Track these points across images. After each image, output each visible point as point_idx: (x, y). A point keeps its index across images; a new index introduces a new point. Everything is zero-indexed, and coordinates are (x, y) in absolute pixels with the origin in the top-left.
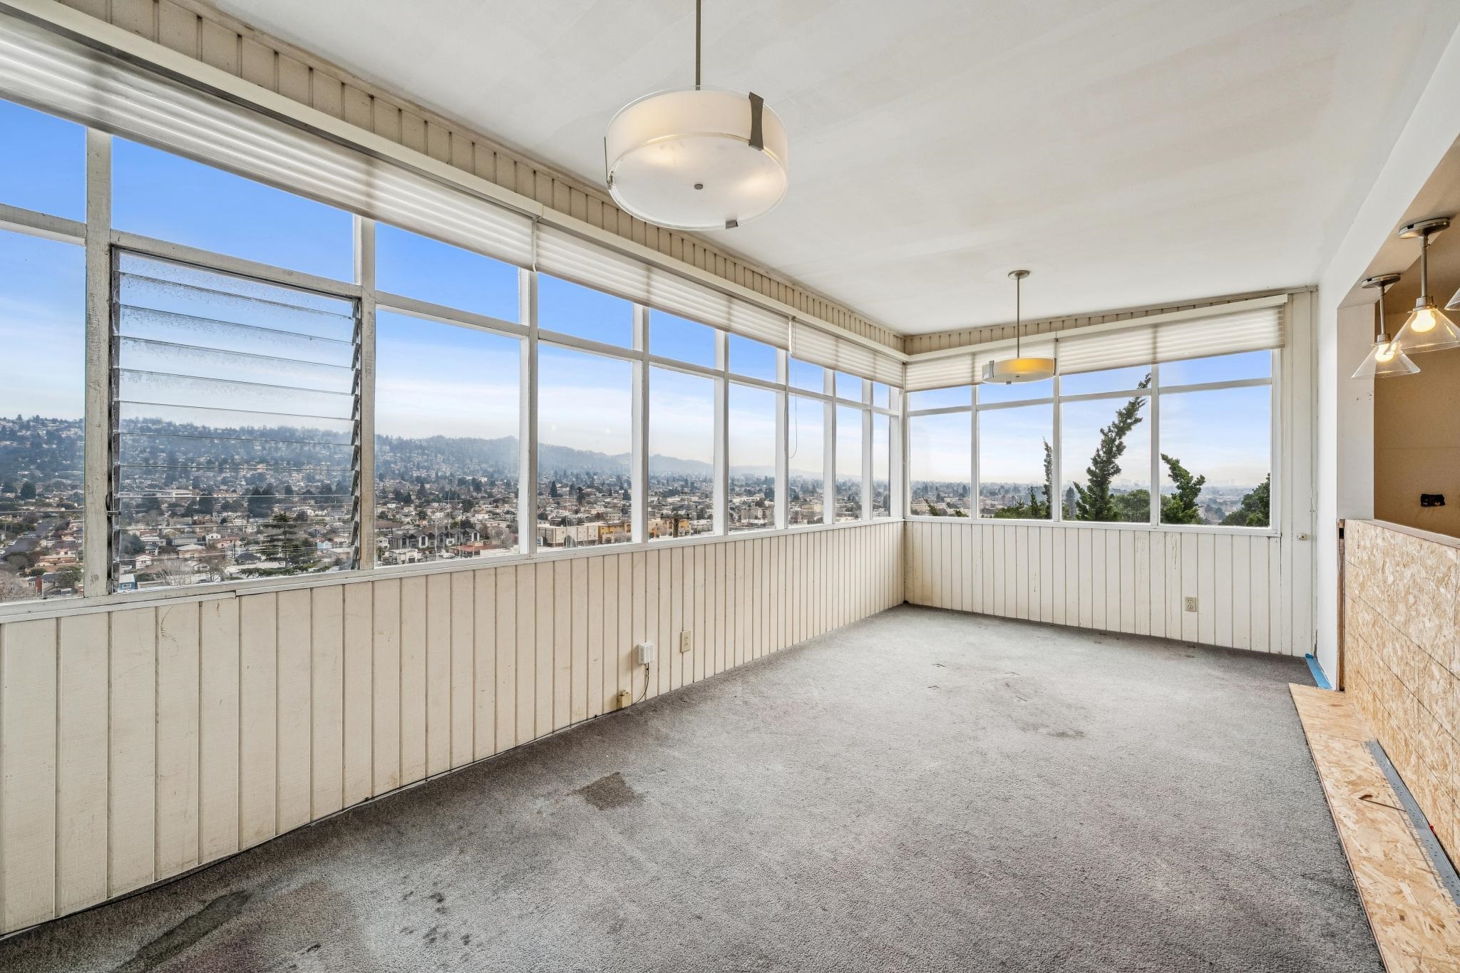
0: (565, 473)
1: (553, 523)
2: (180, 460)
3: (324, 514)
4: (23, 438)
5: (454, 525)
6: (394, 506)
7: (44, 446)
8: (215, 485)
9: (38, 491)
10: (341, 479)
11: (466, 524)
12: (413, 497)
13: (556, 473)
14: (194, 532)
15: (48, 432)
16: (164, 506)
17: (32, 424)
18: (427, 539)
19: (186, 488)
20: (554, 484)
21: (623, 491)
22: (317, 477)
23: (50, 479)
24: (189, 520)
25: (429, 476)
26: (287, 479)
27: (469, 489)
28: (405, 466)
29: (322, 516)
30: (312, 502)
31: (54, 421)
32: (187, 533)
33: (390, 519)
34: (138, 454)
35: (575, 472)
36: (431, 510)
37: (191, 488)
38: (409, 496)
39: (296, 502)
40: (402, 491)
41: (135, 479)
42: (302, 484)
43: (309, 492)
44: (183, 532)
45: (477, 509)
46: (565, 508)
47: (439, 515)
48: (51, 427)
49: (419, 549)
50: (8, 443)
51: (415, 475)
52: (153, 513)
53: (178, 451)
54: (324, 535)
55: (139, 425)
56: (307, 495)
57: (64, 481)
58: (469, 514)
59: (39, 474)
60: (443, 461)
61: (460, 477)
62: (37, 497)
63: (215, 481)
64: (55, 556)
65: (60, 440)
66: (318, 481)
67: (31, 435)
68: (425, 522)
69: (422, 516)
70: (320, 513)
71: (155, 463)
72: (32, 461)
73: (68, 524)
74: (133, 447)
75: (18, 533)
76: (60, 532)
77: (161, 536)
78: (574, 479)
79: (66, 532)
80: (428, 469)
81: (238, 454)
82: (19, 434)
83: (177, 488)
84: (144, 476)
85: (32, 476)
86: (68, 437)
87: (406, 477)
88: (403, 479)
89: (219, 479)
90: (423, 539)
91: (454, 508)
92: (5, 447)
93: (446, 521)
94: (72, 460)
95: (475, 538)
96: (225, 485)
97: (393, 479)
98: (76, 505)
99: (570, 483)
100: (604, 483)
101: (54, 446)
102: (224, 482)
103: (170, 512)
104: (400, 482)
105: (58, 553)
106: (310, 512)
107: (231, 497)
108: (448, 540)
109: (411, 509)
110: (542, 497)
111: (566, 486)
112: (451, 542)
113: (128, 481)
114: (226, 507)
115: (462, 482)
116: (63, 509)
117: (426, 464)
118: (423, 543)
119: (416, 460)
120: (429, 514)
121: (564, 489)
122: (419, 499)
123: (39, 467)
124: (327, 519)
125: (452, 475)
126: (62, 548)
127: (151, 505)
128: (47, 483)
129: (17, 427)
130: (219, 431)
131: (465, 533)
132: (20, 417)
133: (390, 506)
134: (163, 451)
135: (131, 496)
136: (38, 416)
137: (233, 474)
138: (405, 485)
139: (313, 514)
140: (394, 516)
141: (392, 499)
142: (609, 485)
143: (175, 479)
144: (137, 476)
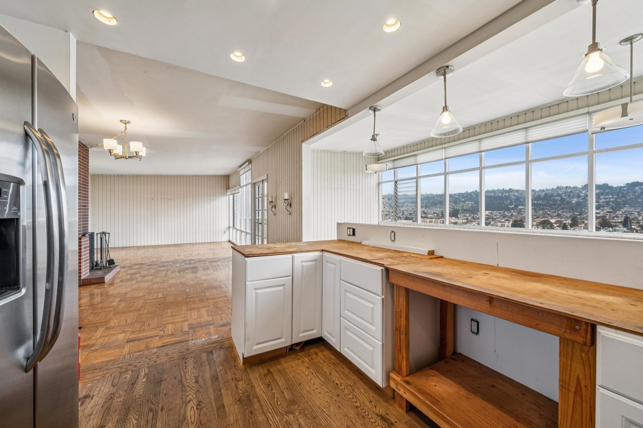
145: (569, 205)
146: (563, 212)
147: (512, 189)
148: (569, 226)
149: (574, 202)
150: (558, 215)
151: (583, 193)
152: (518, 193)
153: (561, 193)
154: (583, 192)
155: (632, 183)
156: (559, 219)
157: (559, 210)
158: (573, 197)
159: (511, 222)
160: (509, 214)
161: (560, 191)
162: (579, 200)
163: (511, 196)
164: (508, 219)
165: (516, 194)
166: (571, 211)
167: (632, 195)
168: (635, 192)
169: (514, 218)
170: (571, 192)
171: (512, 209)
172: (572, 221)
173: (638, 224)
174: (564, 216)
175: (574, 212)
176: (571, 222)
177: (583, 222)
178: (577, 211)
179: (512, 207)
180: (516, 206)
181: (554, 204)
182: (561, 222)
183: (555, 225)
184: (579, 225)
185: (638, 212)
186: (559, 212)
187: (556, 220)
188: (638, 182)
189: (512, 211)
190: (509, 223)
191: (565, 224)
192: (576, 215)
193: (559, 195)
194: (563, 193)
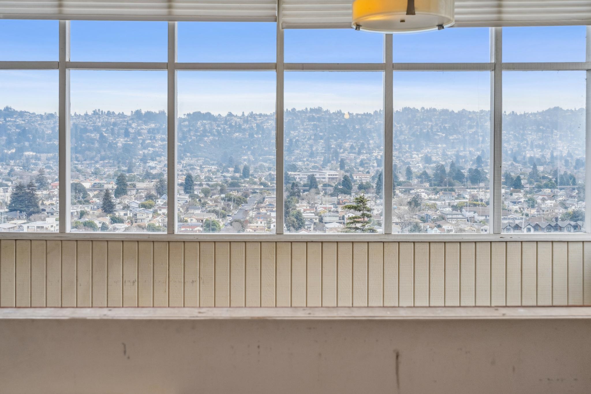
2: (332, 146)
3: (436, 197)
4: (244, 130)
7: (255, 136)
8: (355, 167)
9: (251, 172)
10: (454, 160)
12: (523, 182)
14: (337, 212)
15: (258, 126)
16: (320, 186)
17: (249, 118)
19: (335, 170)
22: (434, 159)
23: (258, 163)
24: (335, 199)
25: (543, 156)
26: (409, 160)
28: (519, 146)
29: (435, 200)
30: (427, 185)
31: (260, 115)
32: (333, 212)
34: (306, 141)
36: (541, 197)
37: (339, 169)
38: (519, 179)
39: (416, 185)
40: (513, 174)
41: (304, 161)
42: (421, 165)
44: (330, 211)
47: (550, 203)
48: (259, 120)
50: (237, 134)
51: (528, 155)
52: (313, 190)
53: (332, 138)
54: (434, 221)
55: (308, 115)
56: (424, 176)
57: (265, 164)
59: (252, 158)
61: (578, 157)
62: (250, 177)
63: (356, 163)
64: (255, 224)
66: (435, 162)
67: (249, 127)
68: (533, 211)
70: (433, 197)
71: (317, 149)
72: (249, 148)
73: (264, 199)
75: (238, 205)
76: (259, 206)
77: (317, 214)
79: (262, 205)
80: (542, 147)
81: (373, 139)
82: (243, 127)
83: (331, 170)
84: (310, 159)
85: (249, 161)
87: (519, 158)
89: (358, 161)
91: (567, 197)
92: (236, 138)
96: (362, 167)
98: (269, 184)
101: (260, 136)
102: (362, 164)
103: (323, 191)
104: (512, 164)
105: (257, 223)
106: (424, 195)
107: (366, 179)
109: (520, 196)
113: (300, 163)
114: (361, 187)
116: (262, 187)
117: (541, 142)
120: (539, 201)
122: (530, 183)
123: (253, 154)
124: (439, 203)
125: (570, 155)
126: (259, 218)
127: (312, 183)
128: (255, 167)
129: (242, 123)
130: (359, 117)
132: (243, 115)
134: (321, 138)
135: (301, 176)
136: (252, 113)
137: (368, 156)
138: (516, 168)
139: (427, 197)
143: (329, 162)
144: (305, 159)
145: (113, 151)
146: (103, 166)
147: (11, 108)
148: (113, 196)
149: (120, 145)
150: (96, 173)
151: (133, 128)
152: (24, 121)
153: (100, 124)
154: (134, 125)
155: (194, 113)
156: (97, 181)
157: (97, 162)
158: (119, 135)
159: (10, 189)
160: (5, 169)
161: (98, 120)
162: (126, 141)
163: (9, 125)
164: (4, 182)
165: (19, 121)
166: (116, 162)
167: (194, 136)
168: (197, 131)
169: (16, 181)
170: (115, 124)
171: (12, 157)
172: (117, 184)
173: (201, 188)
174: (104, 174)
175: (121, 165)
176: (115, 187)
177: (134, 186)
178: (124, 163)
179: (12, 153)
180: (20, 150)
181: (89, 149)
182: (101, 185)
183: (91, 194)
184: (129, 193)
185: (201, 167)
186: (98, 166)
187: (93, 182)
188: (199, 113)
189: (12, 162)
190: (6, 191)
191: (107, 190)
192: (123, 171)
193: (96, 129)
194: (102, 126)
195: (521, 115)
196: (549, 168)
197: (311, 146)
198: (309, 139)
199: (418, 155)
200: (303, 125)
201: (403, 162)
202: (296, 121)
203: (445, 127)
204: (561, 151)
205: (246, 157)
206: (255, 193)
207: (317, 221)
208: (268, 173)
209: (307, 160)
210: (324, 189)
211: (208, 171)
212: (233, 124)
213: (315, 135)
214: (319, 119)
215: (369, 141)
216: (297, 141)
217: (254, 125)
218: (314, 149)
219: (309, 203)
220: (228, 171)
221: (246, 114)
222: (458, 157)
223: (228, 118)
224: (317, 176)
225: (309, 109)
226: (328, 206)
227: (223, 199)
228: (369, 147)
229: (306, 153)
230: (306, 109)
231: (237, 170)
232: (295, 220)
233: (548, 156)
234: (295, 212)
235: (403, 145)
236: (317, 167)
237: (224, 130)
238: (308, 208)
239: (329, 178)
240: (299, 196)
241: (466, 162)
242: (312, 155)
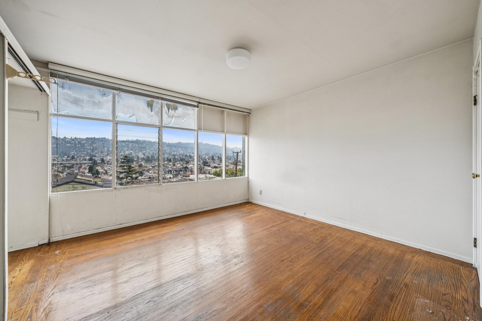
0: (217, 153)
1: (212, 168)
2: (110, 150)
4: (72, 143)
5: (183, 168)
6: (166, 162)
7: (77, 145)
9: (75, 157)
10: (152, 155)
11: (186, 167)
12: (172, 160)
13: (214, 153)
15: (78, 142)
16: (105, 162)
17: (74, 139)
18: (175, 171)
20: (213, 156)
21: (234, 159)
23: (78, 155)
25: (177, 154)
26: (138, 154)
27: (188, 158)
28: (170, 151)
29: (147, 165)
30: (144, 161)
31: (80, 138)
33: (165, 166)
35: (220, 153)
38: (171, 159)
40: (169, 158)
41: (99, 154)
43: (143, 158)
44: (110, 169)
45: (190, 163)
46: (216, 163)
47: (179, 165)
48: (79, 140)
49: (172, 175)
50: (69, 145)
51: (173, 154)
52: (103, 163)
54: (147, 170)
56: (143, 159)
57: (82, 155)
58: (187, 165)
59: (76, 153)
60: (181, 150)
61: (186, 154)
62: (75, 159)
65: (81, 144)
66: (146, 155)
67: (74, 142)
68: (175, 167)
69: (174, 165)
70: (146, 164)
71: (104, 151)
72: (74, 150)
73: (82, 166)
74: (99, 146)
75: (70, 168)
76: (80, 168)
77: (104, 170)
78: (219, 155)
80: (177, 152)
82: (71, 142)
84: (101, 154)
85: (74, 154)
86: (83, 143)
87: (170, 154)
88: (169, 155)
89: (120, 154)
90: (174, 172)
91: (183, 163)
92: (68, 146)
93: (181, 167)
94: (84, 149)
95: (189, 172)
97: (167, 155)
99: (218, 156)
100: (228, 156)
101: (80, 145)
104: (169, 156)
106: (143, 164)
108: (181, 172)
109: (171, 163)
110: (209, 160)
111: (217, 157)
112: (181, 173)
113: (97, 155)
115: (186, 156)
117: (176, 150)
118: (174, 173)
119: (173, 149)
120: (176, 165)
121: (216, 158)
122: (174, 160)
123: (76, 151)
124: (148, 166)
125: (183, 154)
128: (77, 156)
131: (186, 170)
132: (72, 137)
133: (165, 162)
134: (106, 147)
136: (76, 137)
137: (124, 153)
140: (166, 165)
141: (166, 160)
142: (230, 157)
143: (109, 154)
195: (171, 143)
196: (178, 157)
197: (102, 150)
198: (101, 147)
199: (141, 153)
200: (98, 143)
201: (136, 155)
202: (95, 141)
203: (149, 146)
204: (181, 153)
205: (73, 153)
206: (78, 164)
207: (105, 172)
208: (83, 158)
209: (100, 154)
210: (107, 163)
211: (54, 157)
212: (67, 141)
213: (103, 146)
214: (105, 141)
215: (124, 148)
216: (96, 148)
217: (77, 142)
218: (103, 150)
219: (101, 167)
220: (64, 157)
221: (73, 138)
222: (153, 153)
223: (64, 139)
224: (104, 159)
225: (101, 138)
226: (109, 168)
227: (61, 167)
228: (124, 150)
229: (99, 152)
230: (100, 138)
231: (68, 157)
232: (96, 172)
233: (178, 154)
234: (95, 170)
235: (136, 150)
236: (104, 156)
237: (62, 143)
238: (101, 168)
239: (109, 159)
240: (97, 165)
241: (156, 155)
242: (102, 152)
